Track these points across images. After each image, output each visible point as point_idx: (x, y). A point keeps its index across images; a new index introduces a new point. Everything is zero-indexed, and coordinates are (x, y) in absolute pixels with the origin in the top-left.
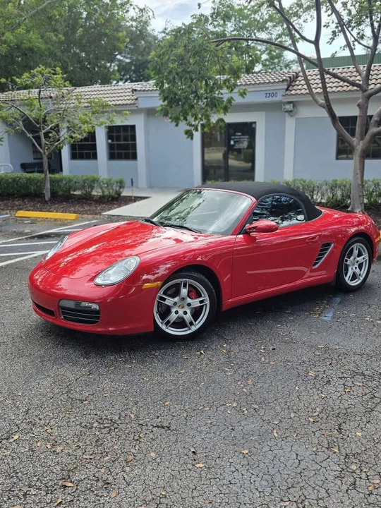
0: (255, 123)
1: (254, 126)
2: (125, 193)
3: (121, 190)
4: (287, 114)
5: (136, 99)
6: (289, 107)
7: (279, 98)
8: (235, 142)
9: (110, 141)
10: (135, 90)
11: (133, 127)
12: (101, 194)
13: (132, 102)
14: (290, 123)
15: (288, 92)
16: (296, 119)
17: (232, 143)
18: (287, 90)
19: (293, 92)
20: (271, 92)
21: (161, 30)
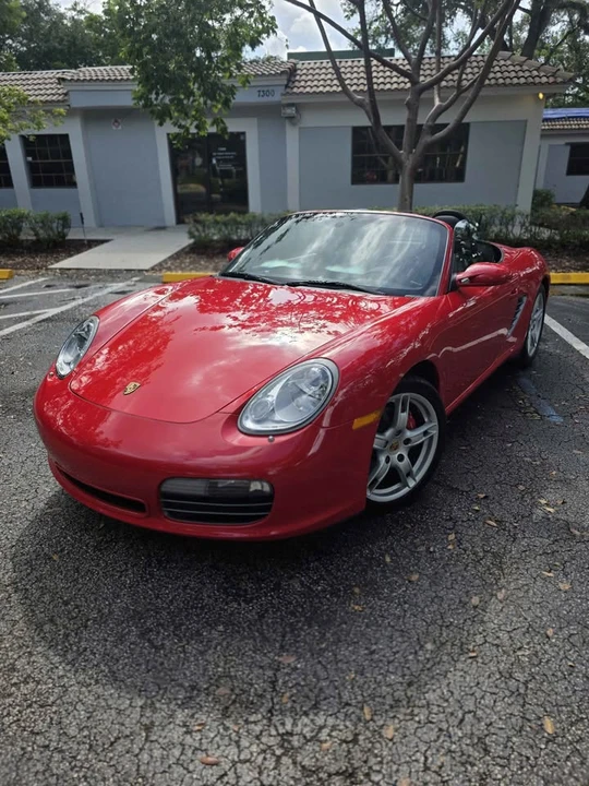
0: (244, 133)
1: (242, 138)
2: (73, 235)
3: (65, 230)
4: (287, 121)
5: (66, 94)
6: (291, 111)
7: (277, 98)
8: (218, 161)
9: (30, 159)
10: (63, 79)
11: (65, 138)
12: (34, 238)
13: (60, 98)
14: (292, 136)
15: (288, 90)
16: (300, 128)
17: (214, 161)
18: (287, 86)
19: (295, 90)
20: (266, 89)
21: (69, 6)
